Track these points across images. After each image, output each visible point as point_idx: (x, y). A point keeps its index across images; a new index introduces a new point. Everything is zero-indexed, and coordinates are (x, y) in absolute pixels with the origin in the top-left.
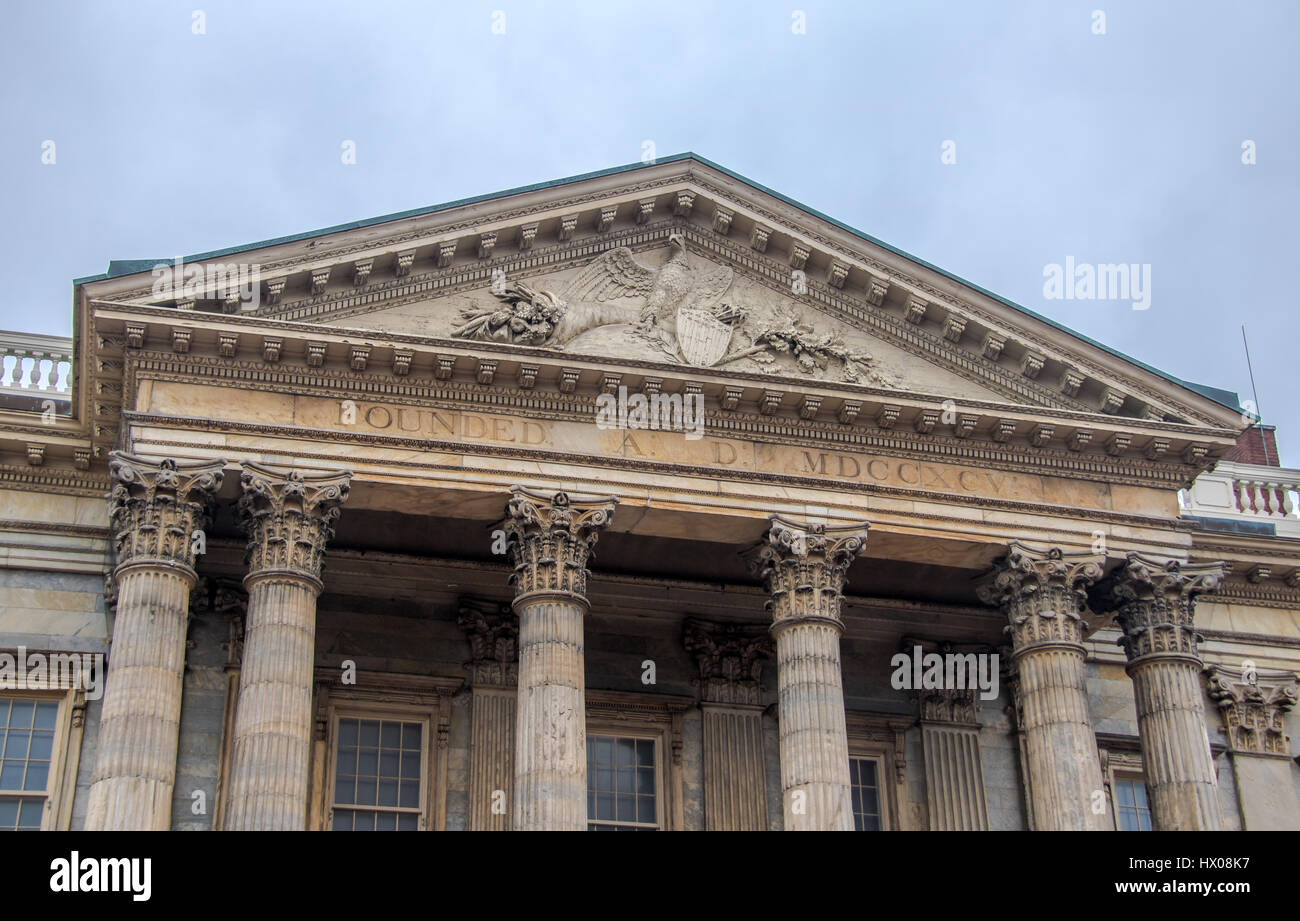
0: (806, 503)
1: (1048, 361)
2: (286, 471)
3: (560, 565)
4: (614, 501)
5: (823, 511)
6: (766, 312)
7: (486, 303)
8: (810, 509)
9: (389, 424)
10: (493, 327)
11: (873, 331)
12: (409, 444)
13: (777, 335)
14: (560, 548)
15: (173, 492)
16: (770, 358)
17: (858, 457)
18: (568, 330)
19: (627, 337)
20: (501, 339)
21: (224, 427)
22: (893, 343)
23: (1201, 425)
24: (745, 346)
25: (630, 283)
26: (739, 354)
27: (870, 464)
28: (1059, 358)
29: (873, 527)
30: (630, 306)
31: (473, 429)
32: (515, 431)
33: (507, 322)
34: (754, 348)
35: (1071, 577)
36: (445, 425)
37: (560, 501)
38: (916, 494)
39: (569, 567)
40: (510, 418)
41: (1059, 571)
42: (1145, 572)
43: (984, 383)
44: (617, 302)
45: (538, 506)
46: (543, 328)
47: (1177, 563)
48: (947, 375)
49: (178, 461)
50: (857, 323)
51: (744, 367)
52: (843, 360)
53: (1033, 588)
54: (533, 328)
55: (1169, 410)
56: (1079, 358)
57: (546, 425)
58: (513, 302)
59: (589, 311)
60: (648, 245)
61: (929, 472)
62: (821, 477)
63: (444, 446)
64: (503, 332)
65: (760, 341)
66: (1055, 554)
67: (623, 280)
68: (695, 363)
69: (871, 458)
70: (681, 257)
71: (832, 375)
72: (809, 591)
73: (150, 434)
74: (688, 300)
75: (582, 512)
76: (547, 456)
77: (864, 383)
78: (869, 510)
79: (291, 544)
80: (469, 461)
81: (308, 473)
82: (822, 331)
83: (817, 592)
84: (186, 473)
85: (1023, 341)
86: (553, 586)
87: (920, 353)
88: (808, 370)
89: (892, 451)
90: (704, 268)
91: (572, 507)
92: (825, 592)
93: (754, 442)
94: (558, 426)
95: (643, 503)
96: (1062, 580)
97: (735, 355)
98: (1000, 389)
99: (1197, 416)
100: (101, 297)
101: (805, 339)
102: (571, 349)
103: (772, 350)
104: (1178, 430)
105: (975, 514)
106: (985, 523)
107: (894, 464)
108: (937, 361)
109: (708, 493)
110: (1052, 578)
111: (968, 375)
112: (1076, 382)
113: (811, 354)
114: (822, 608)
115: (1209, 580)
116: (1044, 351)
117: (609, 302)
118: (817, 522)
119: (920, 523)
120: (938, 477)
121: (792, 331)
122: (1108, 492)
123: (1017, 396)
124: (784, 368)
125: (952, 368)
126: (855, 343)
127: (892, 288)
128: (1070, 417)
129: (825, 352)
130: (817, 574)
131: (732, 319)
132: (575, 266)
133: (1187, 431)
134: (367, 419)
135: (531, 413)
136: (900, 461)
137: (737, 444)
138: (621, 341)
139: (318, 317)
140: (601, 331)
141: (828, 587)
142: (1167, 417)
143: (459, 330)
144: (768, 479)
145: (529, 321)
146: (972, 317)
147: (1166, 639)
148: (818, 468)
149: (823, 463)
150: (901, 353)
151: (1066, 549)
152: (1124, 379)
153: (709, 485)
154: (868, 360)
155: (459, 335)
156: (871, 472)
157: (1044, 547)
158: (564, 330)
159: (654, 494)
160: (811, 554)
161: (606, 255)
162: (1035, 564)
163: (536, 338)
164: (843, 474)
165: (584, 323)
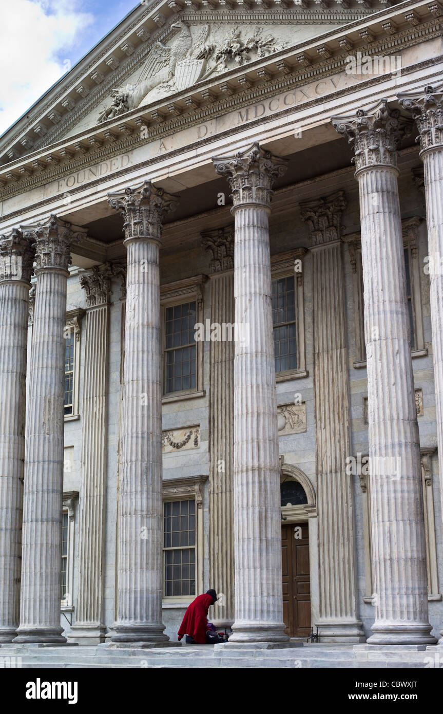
0: (236, 142)
2: (36, 224)
4: (147, 183)
6: (222, 39)
7: (109, 102)
8: (238, 145)
9: (74, 184)
16: (223, 65)
17: (266, 102)
18: (135, 101)
19: (158, 90)
20: (111, 118)
21: (20, 212)
22: (285, 24)
25: (164, 59)
26: (210, 71)
27: (270, 104)
29: (261, 143)
30: (164, 72)
31: (104, 170)
32: (118, 163)
33: (111, 110)
34: (215, 64)
36: (93, 173)
37: (129, 192)
38: (287, 111)
40: (116, 157)
41: (363, 124)
44: (160, 72)
45: (123, 198)
47: (430, 87)
49: (7, 235)
50: (267, 22)
52: (255, 48)
53: (351, 139)
54: (118, 109)
57: (129, 154)
58: (115, 97)
59: (144, 85)
61: (300, 93)
62: (247, 123)
63: (91, 184)
65: (218, 60)
66: (361, 114)
67: (161, 59)
68: (182, 88)
69: (273, 99)
70: (182, 33)
71: (253, 59)
75: (139, 193)
76: (128, 170)
77: (267, 55)
80: (100, 187)
81: (45, 220)
82: (249, 35)
83: (241, 190)
88: (241, 62)
89: (282, 90)
90: (197, 31)
91: (136, 193)
92: (244, 189)
93: (216, 118)
94: (135, 152)
95: (167, 176)
96: (366, 128)
97: (207, 74)
101: (235, 48)
102: (139, 107)
103: (222, 62)
105: (320, 108)
106: (325, 112)
107: (283, 97)
109: (193, 158)
110: (361, 130)
113: (240, 54)
117: (156, 74)
120: (305, 94)
121: (225, 48)
124: (230, 68)
129: (247, 48)
130: (240, 180)
131: (205, 55)
132: (140, 66)
134: (67, 185)
135: (123, 151)
137: (208, 124)
138: (154, 94)
143: (97, 122)
144: (226, 134)
148: (245, 119)
149: (247, 114)
153: (193, 153)
154: (270, 41)
156: (270, 108)
157: (354, 112)
158: (133, 102)
159: (171, 169)
160: (237, 170)
161: (152, 51)
162: (351, 125)
163: (122, 112)
164: (256, 116)
165: (142, 93)
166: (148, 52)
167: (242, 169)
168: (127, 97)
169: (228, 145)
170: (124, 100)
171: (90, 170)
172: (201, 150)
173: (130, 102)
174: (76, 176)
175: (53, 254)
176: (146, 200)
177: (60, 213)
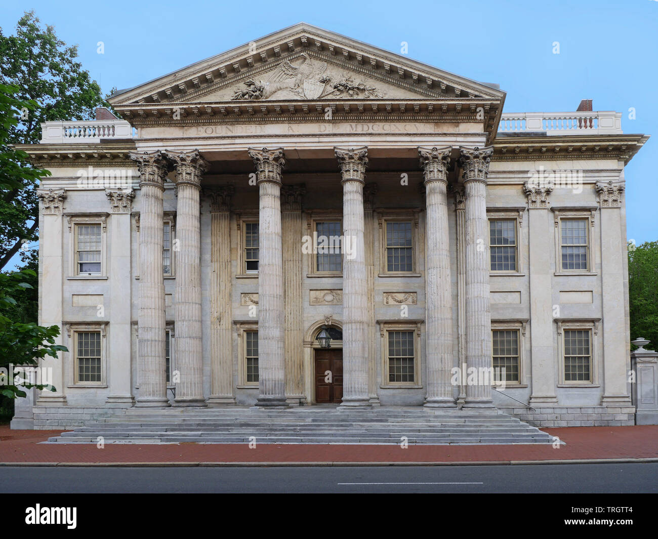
0: (349, 142)
1: (433, 81)
2: (180, 151)
3: (267, 171)
4: (281, 148)
5: (355, 144)
6: (338, 75)
7: (242, 87)
8: (350, 144)
9: (212, 132)
10: (244, 95)
11: (377, 79)
12: (217, 138)
13: (340, 84)
14: (267, 165)
15: (148, 162)
16: (338, 93)
17: (369, 124)
18: (268, 93)
19: (288, 92)
20: (247, 99)
21: (162, 140)
22: (384, 82)
23: (487, 97)
24: (330, 89)
25: (291, 73)
26: (328, 93)
27: (373, 126)
28: (436, 79)
29: (369, 147)
30: (290, 82)
31: (240, 130)
32: (252, 129)
33: (247, 93)
34: (333, 90)
35: (440, 157)
36: (230, 130)
37: (265, 150)
38: (386, 134)
39: (269, 171)
40: (251, 125)
41: (435, 155)
42: (465, 152)
43: (416, 92)
44: (287, 81)
45: (259, 153)
46: (257, 93)
47: (478, 148)
48: (403, 91)
49: (149, 152)
50: (371, 77)
51: (329, 97)
52: (364, 90)
53: (427, 162)
54: (255, 94)
55: (477, 93)
56: (444, 78)
57: (262, 126)
58: (249, 86)
59: (275, 85)
60: (297, 58)
61: (394, 126)
62: (356, 133)
63: (228, 137)
64: (247, 96)
65: (335, 87)
66: (435, 149)
67: (288, 72)
68: (310, 98)
69: (373, 124)
70: (308, 61)
71: (361, 97)
72: (349, 171)
73: (141, 144)
74: (310, 77)
75: (273, 153)
76: (261, 136)
77: (372, 98)
78: (370, 141)
79: (184, 174)
80: (237, 141)
81: (188, 151)
82: (357, 80)
83: (352, 171)
84: (152, 156)
85: (424, 75)
86: (264, 178)
87: (393, 84)
88: (353, 96)
89: (380, 121)
90: (317, 64)
91: (270, 152)
92: (354, 171)
93: (332, 123)
94: (266, 126)
95: (294, 148)
96: (437, 158)
97: (326, 94)
99: (486, 94)
100: (114, 103)
101: (350, 85)
102: (273, 99)
103: (339, 90)
104: (479, 100)
105: (407, 139)
106: (411, 142)
107: (381, 124)
108: (399, 86)
109: (316, 142)
110: (433, 158)
111: (410, 90)
112: (443, 87)
113: (353, 90)
114: (353, 175)
115: (488, 152)
116: (431, 77)
117: (284, 81)
118: (351, 148)
119: (389, 144)
120: (397, 128)
121: (344, 82)
122: (457, 126)
124: (345, 96)
125: (404, 88)
126: (370, 83)
127: (377, 62)
128: (446, 100)
129: (358, 89)
130: (351, 165)
131: (325, 81)
132: (272, 70)
133: (482, 100)
134: (206, 132)
135: (257, 122)
136: (383, 124)
137: (326, 125)
138: (285, 94)
139: (190, 100)
140: (280, 92)
141: (356, 169)
142: (476, 96)
143: (233, 98)
144: (342, 135)
145: (254, 92)
146: (405, 68)
147: (472, 173)
148: (355, 129)
149: (356, 127)
150: (387, 85)
151: (438, 147)
152: (459, 83)
153: (316, 139)
154: (374, 89)
155: (234, 100)
156: (373, 129)
157: (432, 147)
158: (266, 93)
159: (297, 145)
160: (350, 158)
161: (281, 64)
162: (427, 154)
163: (257, 97)
164: (363, 131)
165: (274, 90)
166: (278, 65)
167: (354, 159)
168: (263, 89)
169: (343, 142)
170: (261, 90)
171: (227, 127)
172: (322, 139)
173: (264, 93)
174: (213, 128)
175: (193, 174)
176: (276, 159)
177: (202, 149)
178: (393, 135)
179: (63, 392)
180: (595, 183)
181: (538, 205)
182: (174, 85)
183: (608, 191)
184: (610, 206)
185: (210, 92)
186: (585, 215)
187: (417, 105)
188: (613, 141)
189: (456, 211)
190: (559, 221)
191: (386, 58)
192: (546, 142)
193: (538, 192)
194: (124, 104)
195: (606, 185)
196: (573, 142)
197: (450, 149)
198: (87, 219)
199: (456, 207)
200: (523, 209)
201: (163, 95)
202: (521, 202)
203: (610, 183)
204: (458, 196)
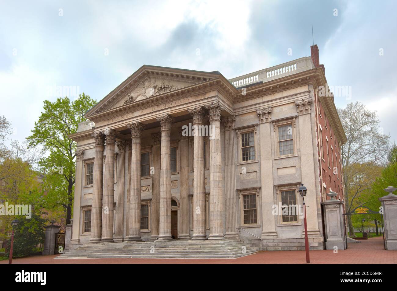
4: (138, 122)
5: (165, 113)
6: (159, 84)
7: (127, 98)
8: (163, 114)
9: (117, 120)
11: (173, 81)
12: (118, 122)
13: (159, 87)
15: (97, 137)
16: (159, 92)
17: (170, 103)
18: (135, 98)
19: (141, 96)
20: (128, 103)
22: (176, 81)
25: (143, 87)
27: (172, 103)
29: (169, 114)
30: (143, 91)
31: (126, 117)
32: (130, 115)
33: (128, 100)
34: (157, 91)
35: (198, 112)
37: (133, 124)
38: (177, 106)
39: (135, 133)
41: (196, 111)
42: (207, 107)
43: (189, 83)
44: (141, 91)
45: (131, 126)
47: (213, 104)
49: (97, 133)
51: (157, 94)
52: (168, 88)
53: (192, 115)
55: (209, 78)
57: (133, 113)
58: (129, 97)
59: (137, 94)
63: (121, 121)
65: (158, 89)
66: (195, 109)
68: (148, 97)
70: (149, 80)
71: (167, 91)
76: (132, 118)
77: (171, 90)
79: (108, 139)
86: (133, 136)
88: (164, 91)
90: (152, 80)
91: (135, 124)
92: (164, 126)
93: (157, 106)
94: (135, 113)
97: (155, 93)
98: (191, 83)
99: (213, 77)
101: (163, 87)
102: (136, 101)
104: (211, 80)
105: (185, 106)
106: (186, 107)
109: (151, 116)
110: (195, 113)
111: (187, 82)
113: (164, 89)
114: (164, 128)
118: (162, 116)
120: (181, 102)
122: (205, 95)
123: (193, 83)
124: (162, 92)
125: (185, 82)
126: (171, 84)
129: (166, 88)
130: (163, 124)
131: (154, 87)
132: (136, 88)
134: (115, 120)
135: (131, 112)
136: (175, 101)
137: (155, 107)
139: (110, 108)
140: (139, 97)
143: (124, 103)
144: (160, 111)
145: (130, 99)
147: (211, 117)
148: (165, 107)
149: (166, 105)
151: (196, 107)
154: (172, 86)
156: (172, 105)
157: (193, 108)
160: (162, 121)
161: (140, 84)
162: (192, 111)
163: (131, 101)
164: (168, 106)
165: (137, 96)
166: (138, 85)
167: (164, 120)
169: (160, 114)
170: (132, 98)
171: (122, 117)
172: (153, 114)
173: (133, 98)
174: (117, 118)
175: (111, 139)
176: (137, 127)
177: (113, 128)
178: (179, 106)
179: (79, 237)
180: (294, 102)
181: (265, 121)
182: (104, 104)
183: (302, 105)
184: (304, 113)
185: (117, 103)
186: (290, 121)
187: (185, 90)
188: (300, 76)
189: (224, 132)
190: (276, 128)
191: (174, 72)
192: (264, 86)
193: (264, 114)
194: (90, 115)
195: (301, 102)
196: (278, 82)
197: (200, 107)
198: (89, 161)
199: (224, 130)
200: (257, 125)
201: (101, 109)
202: (256, 121)
203: (303, 100)
204: (225, 124)
